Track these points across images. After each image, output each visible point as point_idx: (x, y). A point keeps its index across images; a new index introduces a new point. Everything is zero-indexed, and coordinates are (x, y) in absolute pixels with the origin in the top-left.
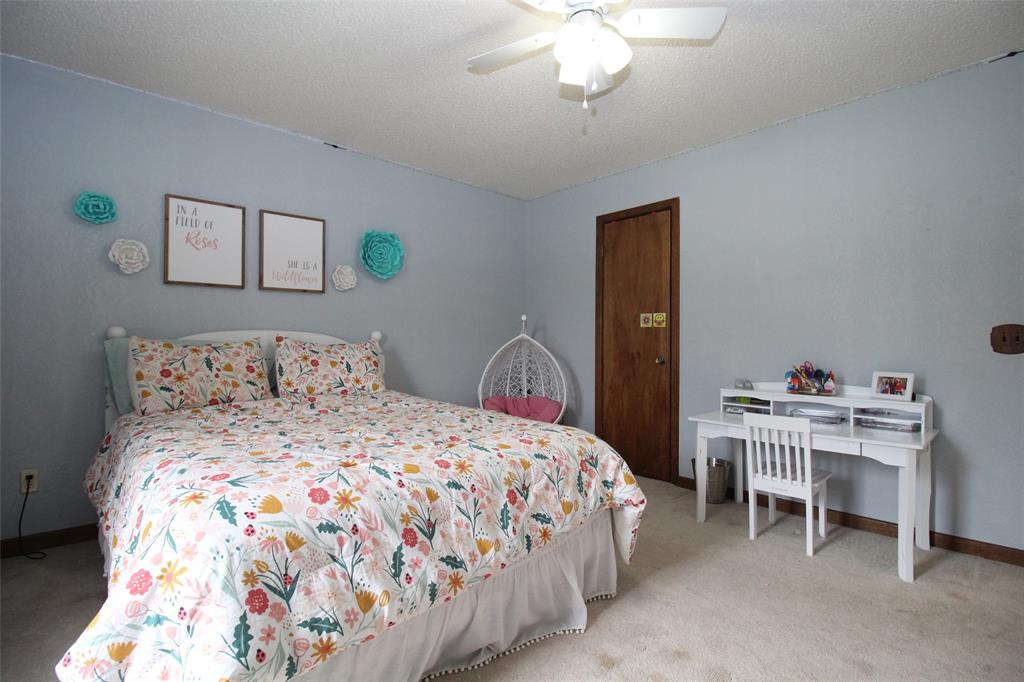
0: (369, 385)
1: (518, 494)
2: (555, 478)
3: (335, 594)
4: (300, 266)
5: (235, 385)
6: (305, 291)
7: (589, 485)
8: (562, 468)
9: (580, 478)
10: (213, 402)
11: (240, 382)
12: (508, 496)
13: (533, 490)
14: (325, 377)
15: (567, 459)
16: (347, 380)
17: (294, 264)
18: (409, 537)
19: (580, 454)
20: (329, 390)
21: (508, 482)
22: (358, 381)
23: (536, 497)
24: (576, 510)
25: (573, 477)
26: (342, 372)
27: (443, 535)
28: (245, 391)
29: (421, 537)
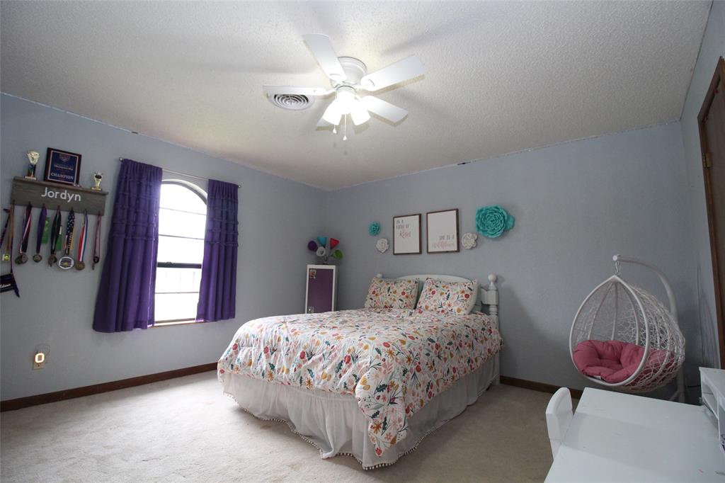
0: (455, 309)
1: (306, 355)
2: (326, 357)
3: (246, 356)
4: (446, 237)
5: (394, 300)
6: (447, 252)
7: (345, 372)
8: (333, 354)
9: (341, 364)
10: (386, 307)
11: (396, 299)
12: (301, 353)
13: (314, 358)
14: (435, 301)
15: (339, 351)
16: (445, 304)
17: (443, 237)
18: (266, 350)
19: (349, 351)
20: (436, 309)
21: (305, 348)
22: (449, 305)
23: (313, 361)
24: (328, 380)
25: (336, 361)
26: (443, 299)
27: (275, 355)
28: (398, 303)
29: (269, 352)
